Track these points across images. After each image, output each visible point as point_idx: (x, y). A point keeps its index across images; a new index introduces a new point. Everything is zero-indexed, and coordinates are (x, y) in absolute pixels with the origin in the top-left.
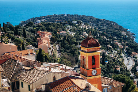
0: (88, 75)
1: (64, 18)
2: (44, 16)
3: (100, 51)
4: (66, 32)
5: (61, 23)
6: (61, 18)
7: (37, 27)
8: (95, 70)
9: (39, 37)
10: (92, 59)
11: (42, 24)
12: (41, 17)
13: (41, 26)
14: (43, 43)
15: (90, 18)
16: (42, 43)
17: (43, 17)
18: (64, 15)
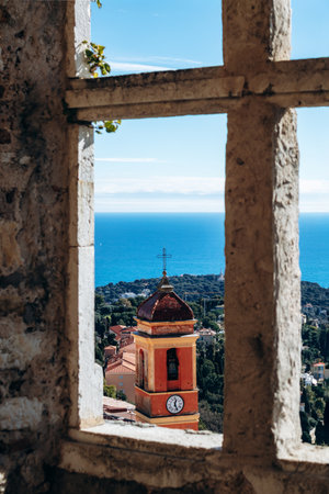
0: (154, 413)
1: (218, 288)
2: (149, 281)
3: (196, 335)
4: (214, 333)
5: (200, 302)
6: (206, 288)
7: (115, 311)
8: (178, 398)
9: (115, 344)
10: (168, 358)
11: (133, 304)
12: (137, 281)
13: (130, 310)
14: (124, 363)
15: (309, 290)
16: (120, 364)
17: (145, 281)
18: (217, 277)
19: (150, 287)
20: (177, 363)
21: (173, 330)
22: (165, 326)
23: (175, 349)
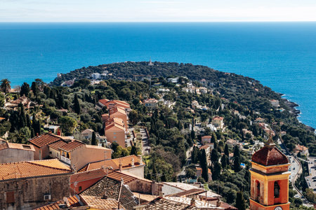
1: (149, 70)
4: (157, 101)
6: (142, 70)
7: (96, 88)
8: (279, 208)
9: (106, 112)
10: (274, 186)
11: (108, 84)
13: (107, 88)
14: (116, 125)
15: (203, 71)
16: (113, 125)
17: (105, 66)
18: (148, 63)
19: (108, 69)
20: (279, 188)
21: (278, 170)
22: (274, 168)
23: (278, 181)
